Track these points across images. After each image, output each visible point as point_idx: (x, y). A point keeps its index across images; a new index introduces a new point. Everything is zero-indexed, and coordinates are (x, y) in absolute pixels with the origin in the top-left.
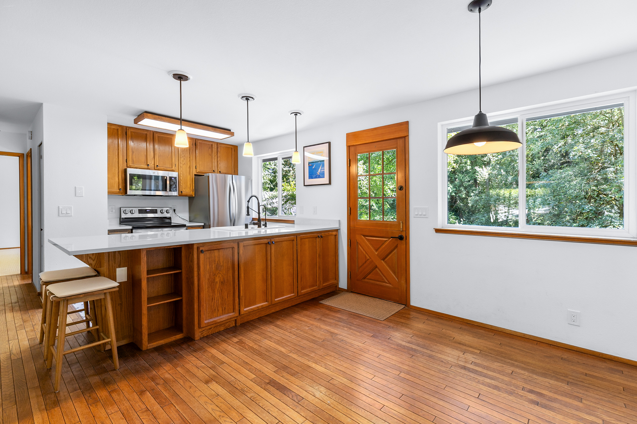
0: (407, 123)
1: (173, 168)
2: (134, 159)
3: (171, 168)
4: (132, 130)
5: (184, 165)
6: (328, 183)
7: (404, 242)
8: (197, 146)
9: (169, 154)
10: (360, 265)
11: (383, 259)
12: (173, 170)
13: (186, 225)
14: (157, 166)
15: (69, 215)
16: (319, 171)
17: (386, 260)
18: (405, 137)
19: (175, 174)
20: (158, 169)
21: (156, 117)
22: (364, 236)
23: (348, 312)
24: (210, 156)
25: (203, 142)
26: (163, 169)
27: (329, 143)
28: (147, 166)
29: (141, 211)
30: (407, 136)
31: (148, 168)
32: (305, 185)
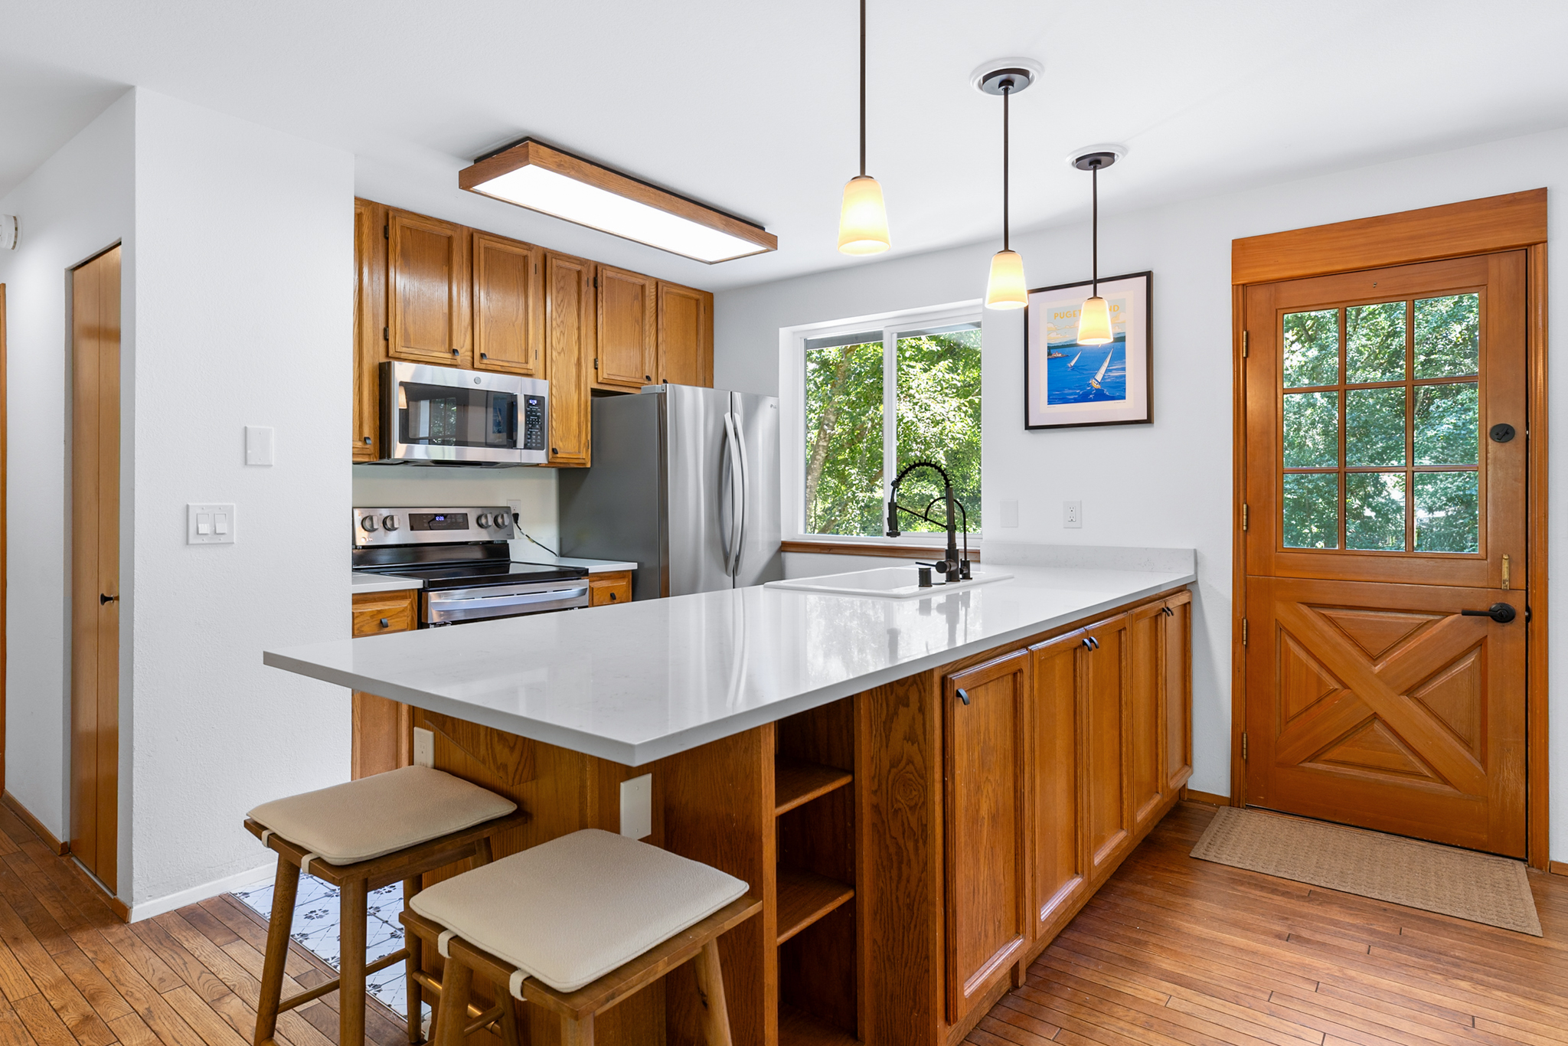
0: (1540, 196)
1: (530, 366)
2: (411, 330)
3: (524, 366)
4: (406, 222)
5: (562, 354)
6: (1146, 418)
7: (1517, 627)
8: (600, 289)
9: (517, 316)
10: (1294, 709)
11: (1409, 692)
12: (529, 372)
13: (590, 572)
14: (483, 356)
15: (223, 539)
16: (1099, 377)
17: (1422, 693)
18: (1526, 248)
19: (541, 388)
20: (483, 367)
21: (565, 162)
22: (1310, 605)
23: (1376, 903)
24: (637, 326)
25: (619, 275)
26: (499, 369)
27: (1148, 275)
28: (449, 356)
29: (418, 522)
30: (1536, 244)
31: (454, 362)
32: (1031, 424)
